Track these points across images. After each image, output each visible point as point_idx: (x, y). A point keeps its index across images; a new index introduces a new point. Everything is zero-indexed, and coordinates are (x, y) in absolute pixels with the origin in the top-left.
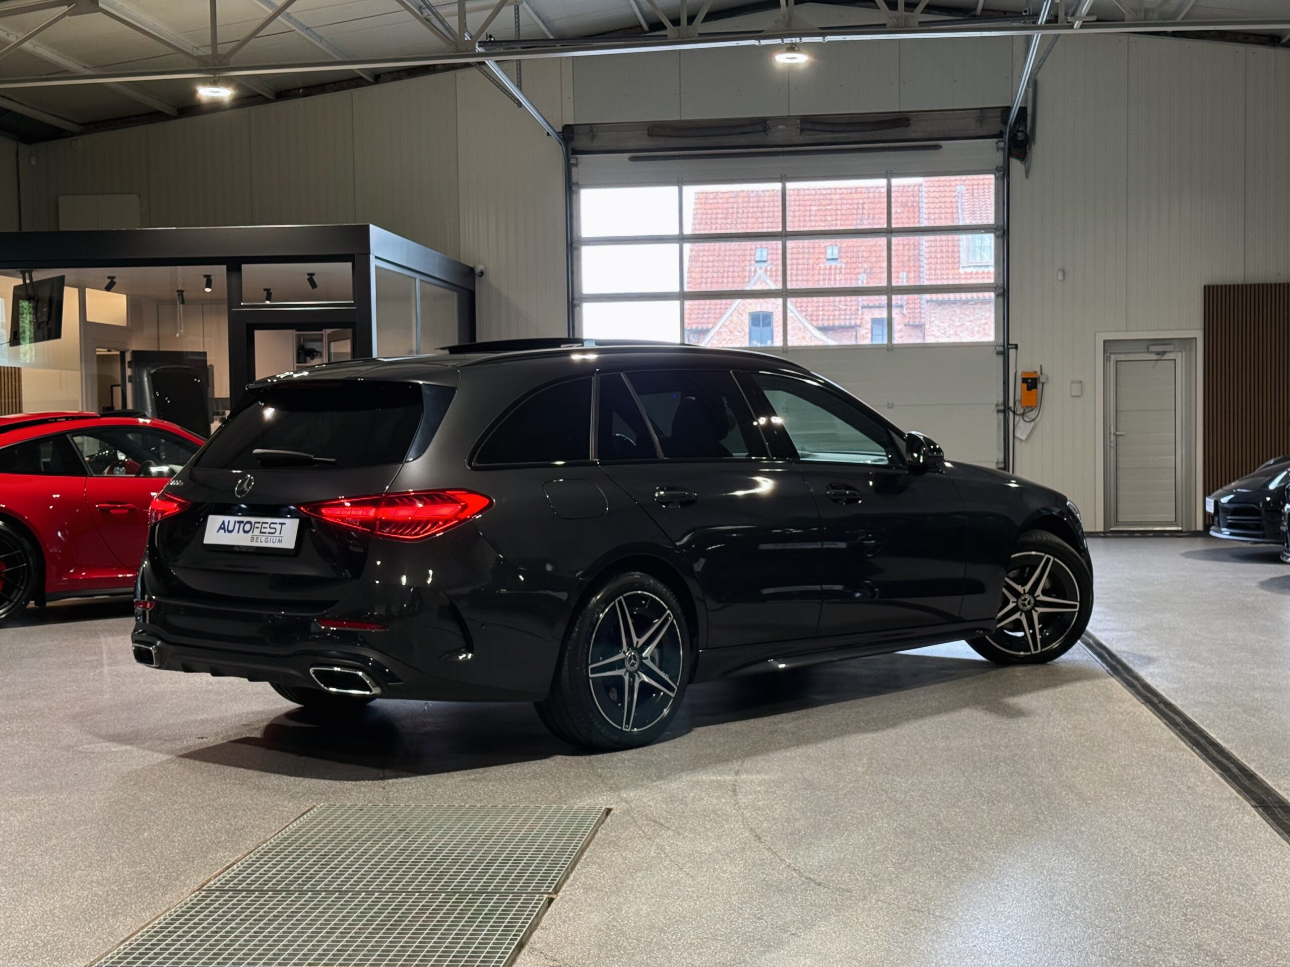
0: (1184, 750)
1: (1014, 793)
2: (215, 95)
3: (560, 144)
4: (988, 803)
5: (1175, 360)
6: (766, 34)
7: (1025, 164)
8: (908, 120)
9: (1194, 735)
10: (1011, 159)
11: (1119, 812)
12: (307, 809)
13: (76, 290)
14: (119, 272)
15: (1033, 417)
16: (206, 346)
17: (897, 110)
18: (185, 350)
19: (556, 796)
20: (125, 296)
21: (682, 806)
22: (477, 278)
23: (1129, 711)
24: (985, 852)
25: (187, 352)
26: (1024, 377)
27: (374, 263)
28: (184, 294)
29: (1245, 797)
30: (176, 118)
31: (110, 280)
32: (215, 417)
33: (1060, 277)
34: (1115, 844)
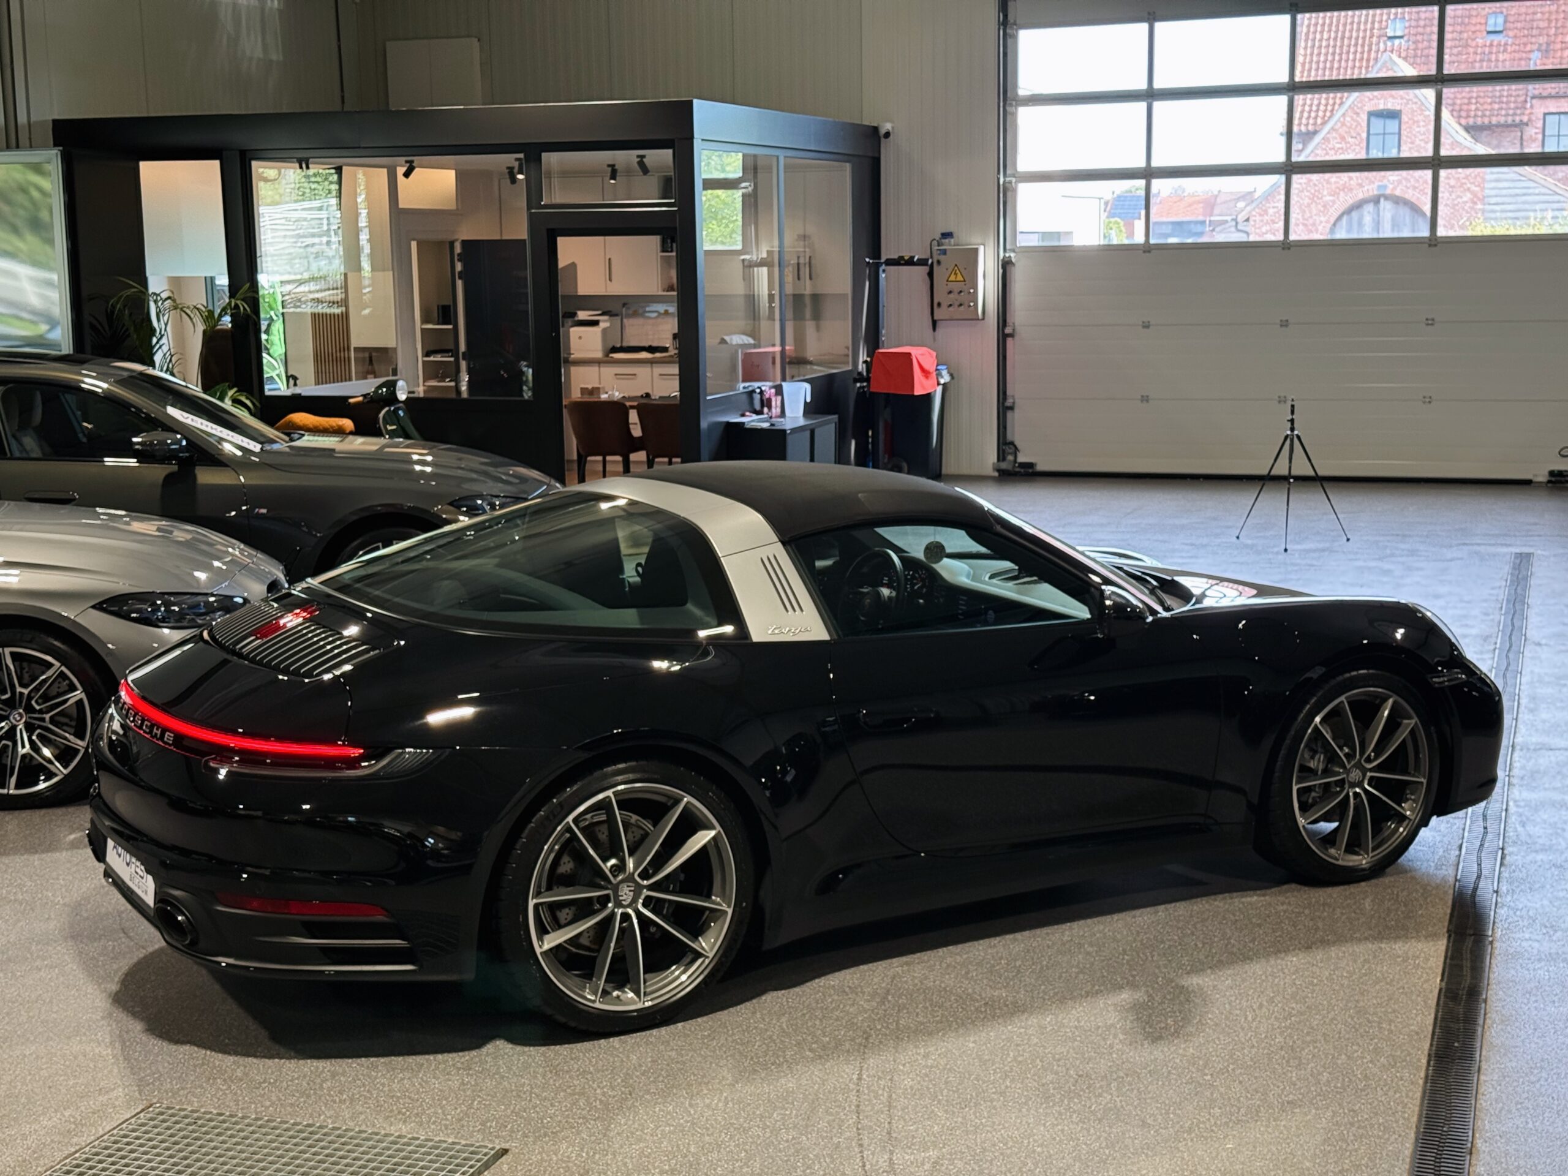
13: (385, 171)
20: (453, 172)
22: (883, 140)
27: (699, 149)
31: (408, 165)
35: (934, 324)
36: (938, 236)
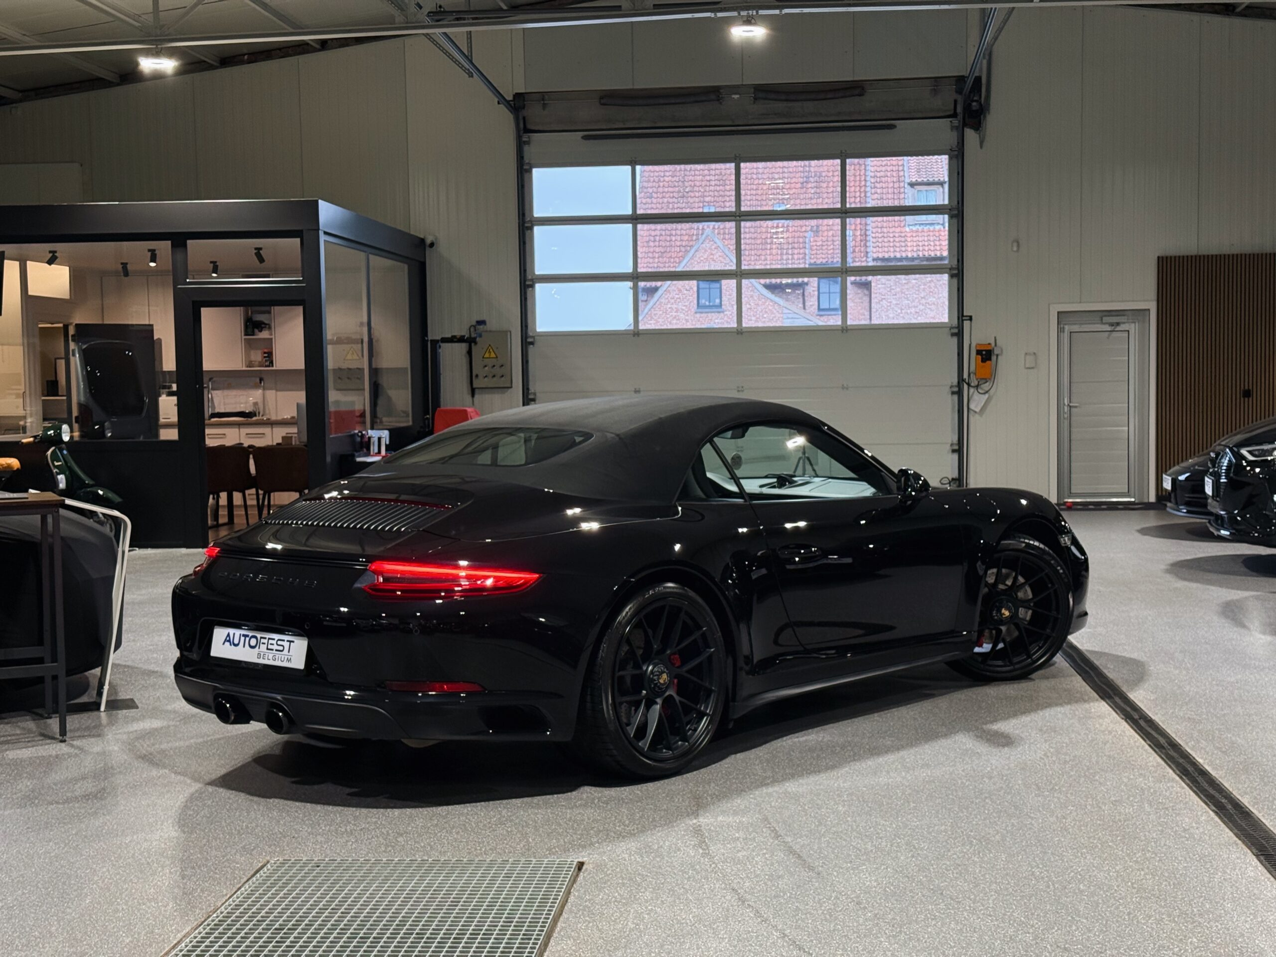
0: (1173, 780)
1: (1003, 838)
2: (158, 67)
3: (511, 112)
4: (979, 853)
5: (1128, 331)
6: (723, 6)
7: (979, 134)
8: (863, 89)
9: (1181, 761)
10: (965, 129)
11: (1117, 865)
12: (260, 865)
13: (17, 263)
14: (61, 248)
15: (987, 389)
16: (152, 317)
17: (851, 79)
18: (130, 323)
19: (524, 846)
20: (67, 268)
21: (658, 859)
22: (428, 250)
23: (1110, 729)
24: (983, 920)
25: (132, 325)
26: (978, 348)
27: (323, 238)
28: (128, 266)
29: (1244, 842)
30: (118, 85)
31: (51, 255)
32: (162, 391)
33: (1015, 249)
34: (1117, 908)
35: (473, 392)
36: (474, 323)
